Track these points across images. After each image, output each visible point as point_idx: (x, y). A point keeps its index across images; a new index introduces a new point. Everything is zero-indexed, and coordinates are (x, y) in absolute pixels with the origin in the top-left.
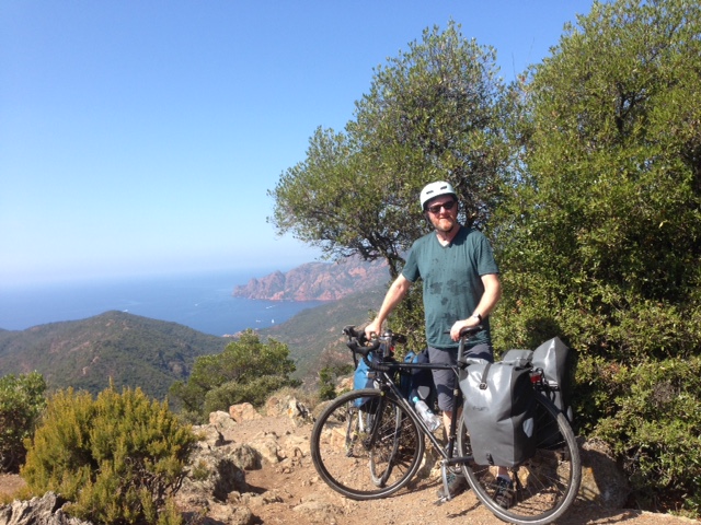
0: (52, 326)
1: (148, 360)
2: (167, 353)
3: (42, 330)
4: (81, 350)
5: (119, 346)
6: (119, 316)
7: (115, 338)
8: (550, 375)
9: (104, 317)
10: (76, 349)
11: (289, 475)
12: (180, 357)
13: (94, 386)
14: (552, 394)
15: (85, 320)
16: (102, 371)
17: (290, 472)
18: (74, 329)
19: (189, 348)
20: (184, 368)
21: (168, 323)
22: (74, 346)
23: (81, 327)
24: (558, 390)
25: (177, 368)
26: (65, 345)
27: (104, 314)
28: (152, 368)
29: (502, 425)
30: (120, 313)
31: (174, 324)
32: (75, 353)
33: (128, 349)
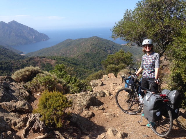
0: (81, 39)
1: (103, 49)
2: (107, 48)
3: (79, 40)
4: (87, 45)
5: (96, 45)
6: (96, 38)
7: (95, 43)
8: (172, 100)
9: (93, 38)
10: (86, 45)
11: (111, 100)
12: (110, 49)
13: (90, 54)
14: (171, 105)
15: (88, 38)
16: (92, 51)
17: (111, 99)
18: (86, 40)
19: (113, 47)
20: (111, 52)
21: (108, 40)
22: (86, 44)
23: (87, 40)
24: (173, 105)
25: (109, 52)
26: (84, 44)
27: (93, 37)
28: (103, 51)
29: (150, 112)
30: (96, 37)
31: (109, 40)
32: (86, 46)
33: (98, 46)
